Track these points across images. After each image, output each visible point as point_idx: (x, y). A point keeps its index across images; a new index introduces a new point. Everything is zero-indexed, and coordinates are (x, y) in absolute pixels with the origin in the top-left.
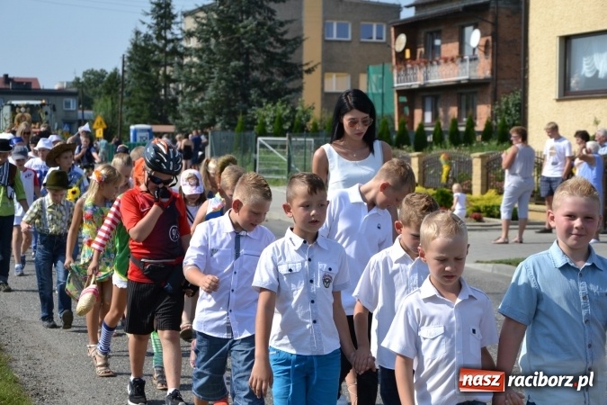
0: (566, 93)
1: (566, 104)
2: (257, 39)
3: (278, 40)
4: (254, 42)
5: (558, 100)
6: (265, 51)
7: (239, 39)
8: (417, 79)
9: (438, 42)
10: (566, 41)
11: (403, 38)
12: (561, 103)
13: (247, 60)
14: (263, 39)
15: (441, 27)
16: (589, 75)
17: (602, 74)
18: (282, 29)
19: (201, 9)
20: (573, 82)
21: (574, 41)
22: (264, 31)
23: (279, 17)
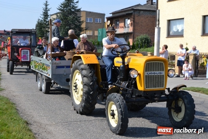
0: (169, 36)
1: (169, 39)
2: (73, 21)
3: (78, 21)
4: (72, 22)
5: (166, 38)
6: (75, 24)
7: (68, 21)
9: (118, 23)
10: (169, 21)
11: (109, 22)
12: (168, 38)
13: (70, 26)
14: (74, 21)
15: (119, 19)
16: (175, 31)
17: (180, 31)
18: (79, 19)
19: (58, 13)
20: (171, 33)
21: (171, 21)
22: (75, 19)
23: (78, 15)
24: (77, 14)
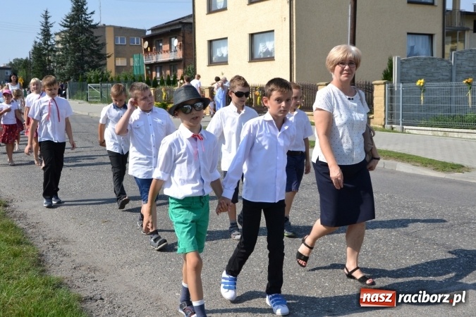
0: (211, 62)
1: (211, 67)
3: (95, 44)
4: (85, 45)
5: (208, 66)
6: (90, 49)
7: (79, 44)
8: (153, 59)
9: (161, 44)
10: (210, 42)
11: (147, 43)
13: (83, 53)
14: (89, 44)
15: (162, 38)
16: (220, 56)
17: (224, 56)
18: (97, 40)
19: (62, 32)
20: (214, 59)
21: (214, 43)
22: (89, 40)
23: (95, 34)
24: (92, 33)
